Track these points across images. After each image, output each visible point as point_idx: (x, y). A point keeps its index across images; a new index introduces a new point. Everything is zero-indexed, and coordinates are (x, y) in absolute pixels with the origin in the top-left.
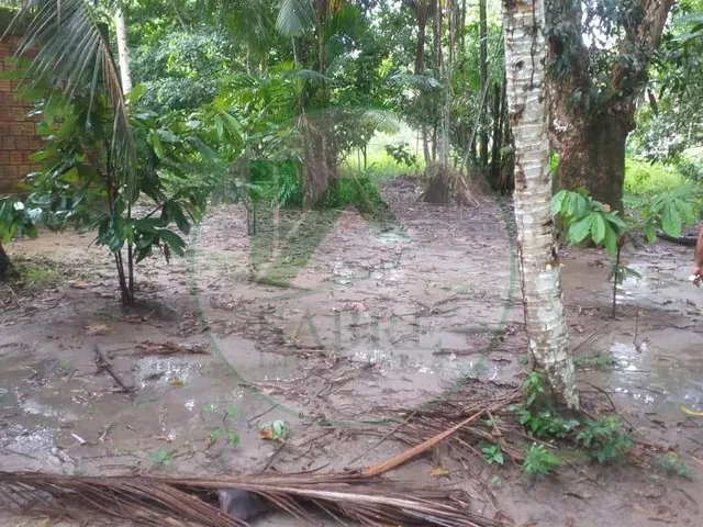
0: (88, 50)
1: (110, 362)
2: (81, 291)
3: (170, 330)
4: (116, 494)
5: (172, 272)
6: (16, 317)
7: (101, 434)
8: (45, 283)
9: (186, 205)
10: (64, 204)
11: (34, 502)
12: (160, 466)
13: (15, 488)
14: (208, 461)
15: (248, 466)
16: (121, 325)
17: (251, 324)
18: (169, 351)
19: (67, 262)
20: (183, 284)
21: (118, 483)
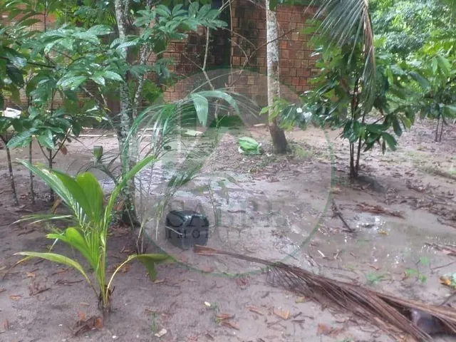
0: (357, 14)
1: (340, 211)
2: (325, 165)
3: (380, 198)
4: (345, 294)
5: (382, 161)
6: (288, 175)
7: (335, 254)
8: (305, 157)
9: (402, 118)
10: (324, 111)
11: (296, 285)
12: (371, 283)
13: (288, 274)
14: (402, 288)
15: (430, 298)
16: (348, 190)
17: (434, 204)
18: (378, 211)
19: (318, 147)
20: (388, 169)
21: (347, 287)
